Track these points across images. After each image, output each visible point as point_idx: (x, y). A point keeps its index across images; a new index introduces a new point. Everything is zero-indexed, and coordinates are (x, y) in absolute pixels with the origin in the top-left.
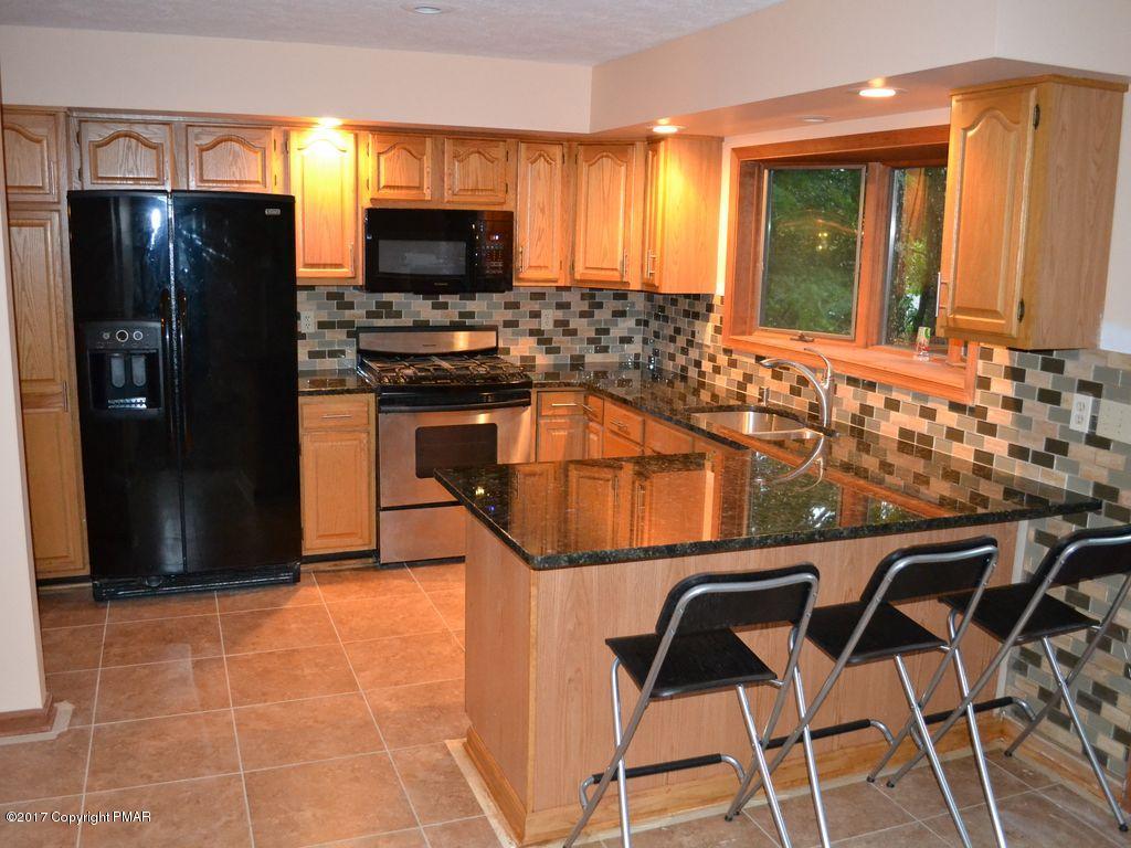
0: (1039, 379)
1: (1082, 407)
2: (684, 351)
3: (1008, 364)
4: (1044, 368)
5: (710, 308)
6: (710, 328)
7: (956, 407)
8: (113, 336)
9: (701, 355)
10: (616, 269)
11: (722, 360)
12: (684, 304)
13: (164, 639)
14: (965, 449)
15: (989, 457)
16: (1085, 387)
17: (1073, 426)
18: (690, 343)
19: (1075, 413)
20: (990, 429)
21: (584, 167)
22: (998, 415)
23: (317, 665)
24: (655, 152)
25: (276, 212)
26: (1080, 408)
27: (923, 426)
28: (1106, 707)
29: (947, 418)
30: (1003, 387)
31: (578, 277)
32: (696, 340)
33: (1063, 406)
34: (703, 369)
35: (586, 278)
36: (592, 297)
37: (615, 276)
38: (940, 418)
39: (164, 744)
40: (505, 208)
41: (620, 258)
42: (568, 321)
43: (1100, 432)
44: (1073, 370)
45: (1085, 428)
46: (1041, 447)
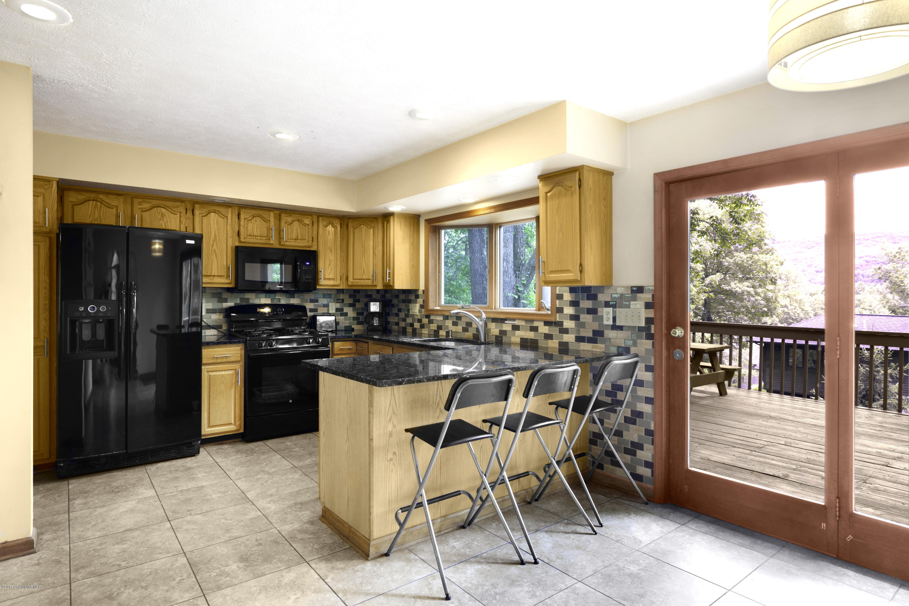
0: (586, 304)
1: (608, 313)
2: (404, 320)
3: (570, 300)
4: (588, 299)
5: (417, 297)
6: (418, 306)
7: (547, 323)
8: (86, 309)
9: (413, 320)
10: (370, 279)
11: (425, 321)
12: (402, 297)
13: (113, 491)
14: (554, 342)
15: (567, 344)
16: (607, 304)
17: (605, 322)
18: (407, 315)
19: (605, 317)
20: (566, 331)
21: (351, 229)
22: (569, 324)
23: (219, 492)
24: (388, 222)
25: (193, 242)
26: (607, 314)
27: (531, 335)
28: (639, 452)
29: (544, 329)
30: (569, 310)
31: (350, 284)
32: (411, 313)
33: (599, 314)
34: (415, 327)
35: (355, 284)
36: (355, 296)
37: (369, 282)
38: (540, 330)
39: (125, 546)
40: (312, 249)
41: (371, 273)
42: (343, 308)
43: (618, 324)
44: (602, 298)
45: (611, 322)
46: (590, 335)
